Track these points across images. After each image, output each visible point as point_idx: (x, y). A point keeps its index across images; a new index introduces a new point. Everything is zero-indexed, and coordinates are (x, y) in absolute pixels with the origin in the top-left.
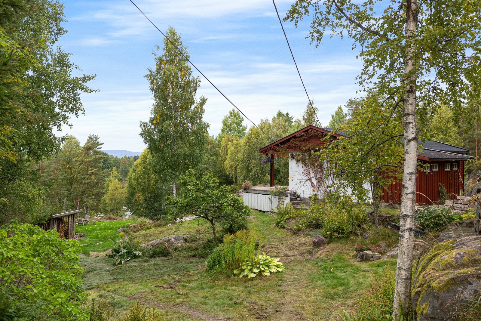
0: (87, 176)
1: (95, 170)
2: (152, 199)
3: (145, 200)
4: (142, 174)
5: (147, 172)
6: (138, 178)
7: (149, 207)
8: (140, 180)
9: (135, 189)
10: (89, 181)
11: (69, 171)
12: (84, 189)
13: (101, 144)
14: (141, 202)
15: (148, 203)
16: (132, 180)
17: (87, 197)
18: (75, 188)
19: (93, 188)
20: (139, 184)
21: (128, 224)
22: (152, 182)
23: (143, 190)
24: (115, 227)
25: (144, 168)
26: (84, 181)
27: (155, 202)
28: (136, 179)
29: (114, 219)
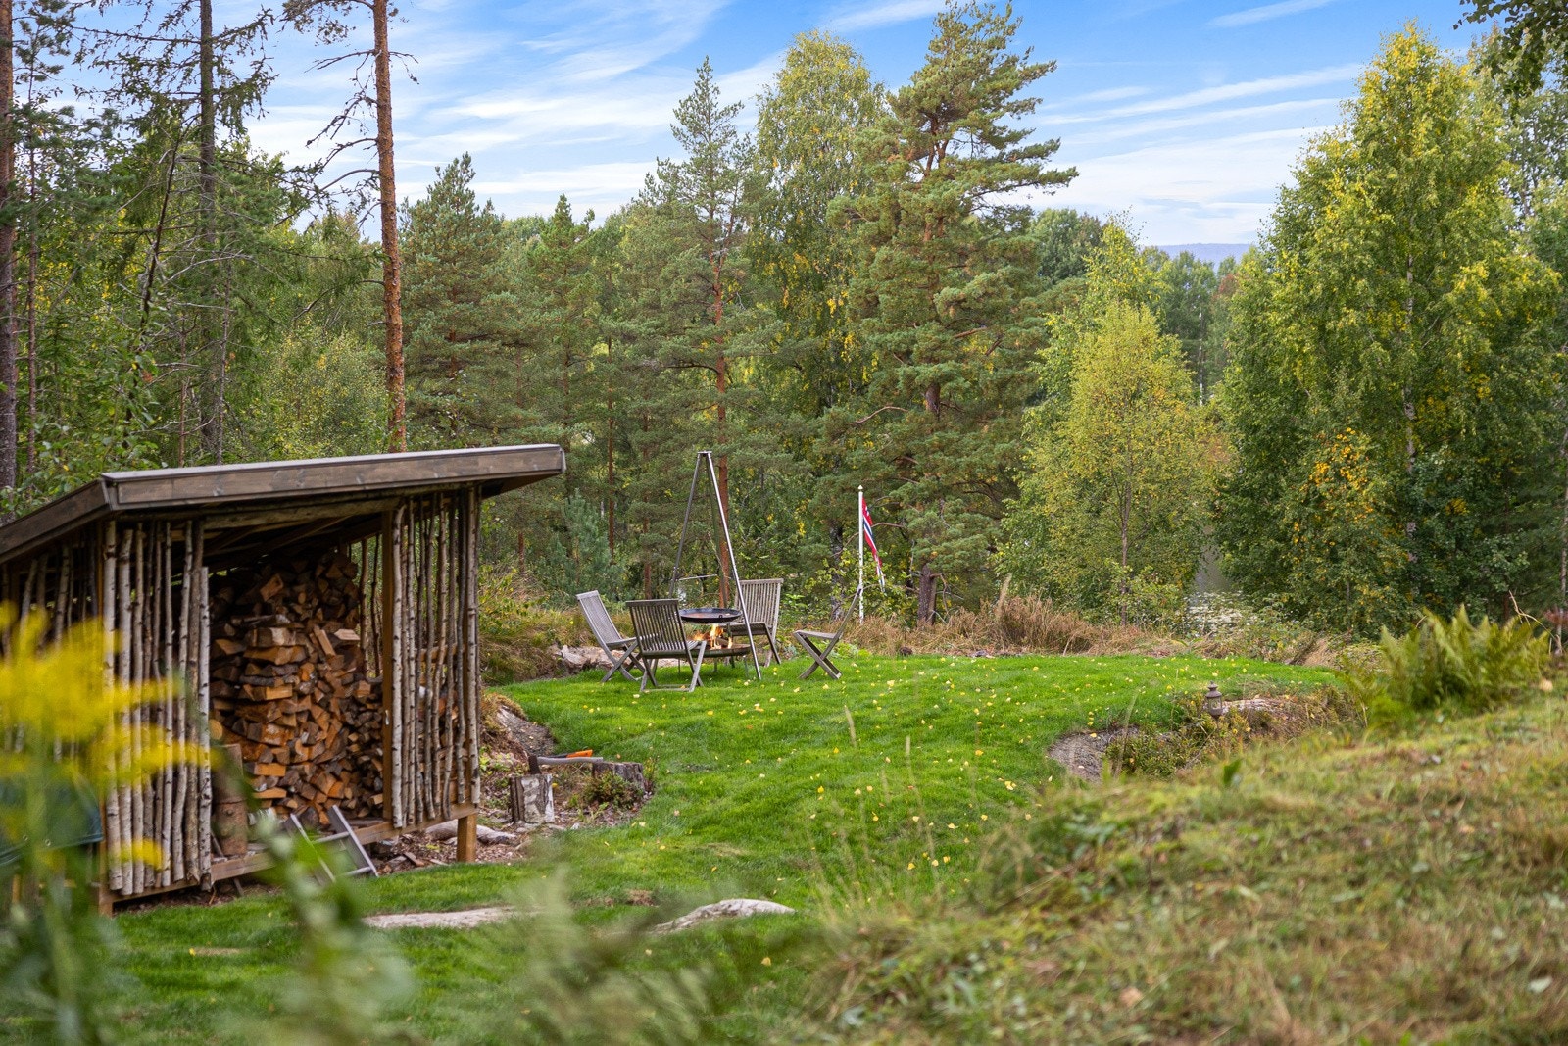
0: (927, 335)
1: (983, 277)
2: (1460, 504)
3: (1399, 507)
4: (1368, 260)
5: (1415, 248)
6: (1329, 297)
7: (1436, 572)
8: (1353, 317)
9: (1299, 400)
10: (945, 367)
11: (808, 299)
12: (904, 438)
13: (1031, 75)
14: (1359, 522)
15: (1424, 536)
16: (1274, 317)
17: (930, 498)
18: (845, 426)
19: (973, 426)
20: (1333, 352)
21: (1183, 686)
22: (1466, 333)
23: (1377, 412)
24: (1029, 709)
25: (1385, 202)
26: (903, 369)
27: (1489, 531)
28: (1310, 307)
29: (1056, 642)
